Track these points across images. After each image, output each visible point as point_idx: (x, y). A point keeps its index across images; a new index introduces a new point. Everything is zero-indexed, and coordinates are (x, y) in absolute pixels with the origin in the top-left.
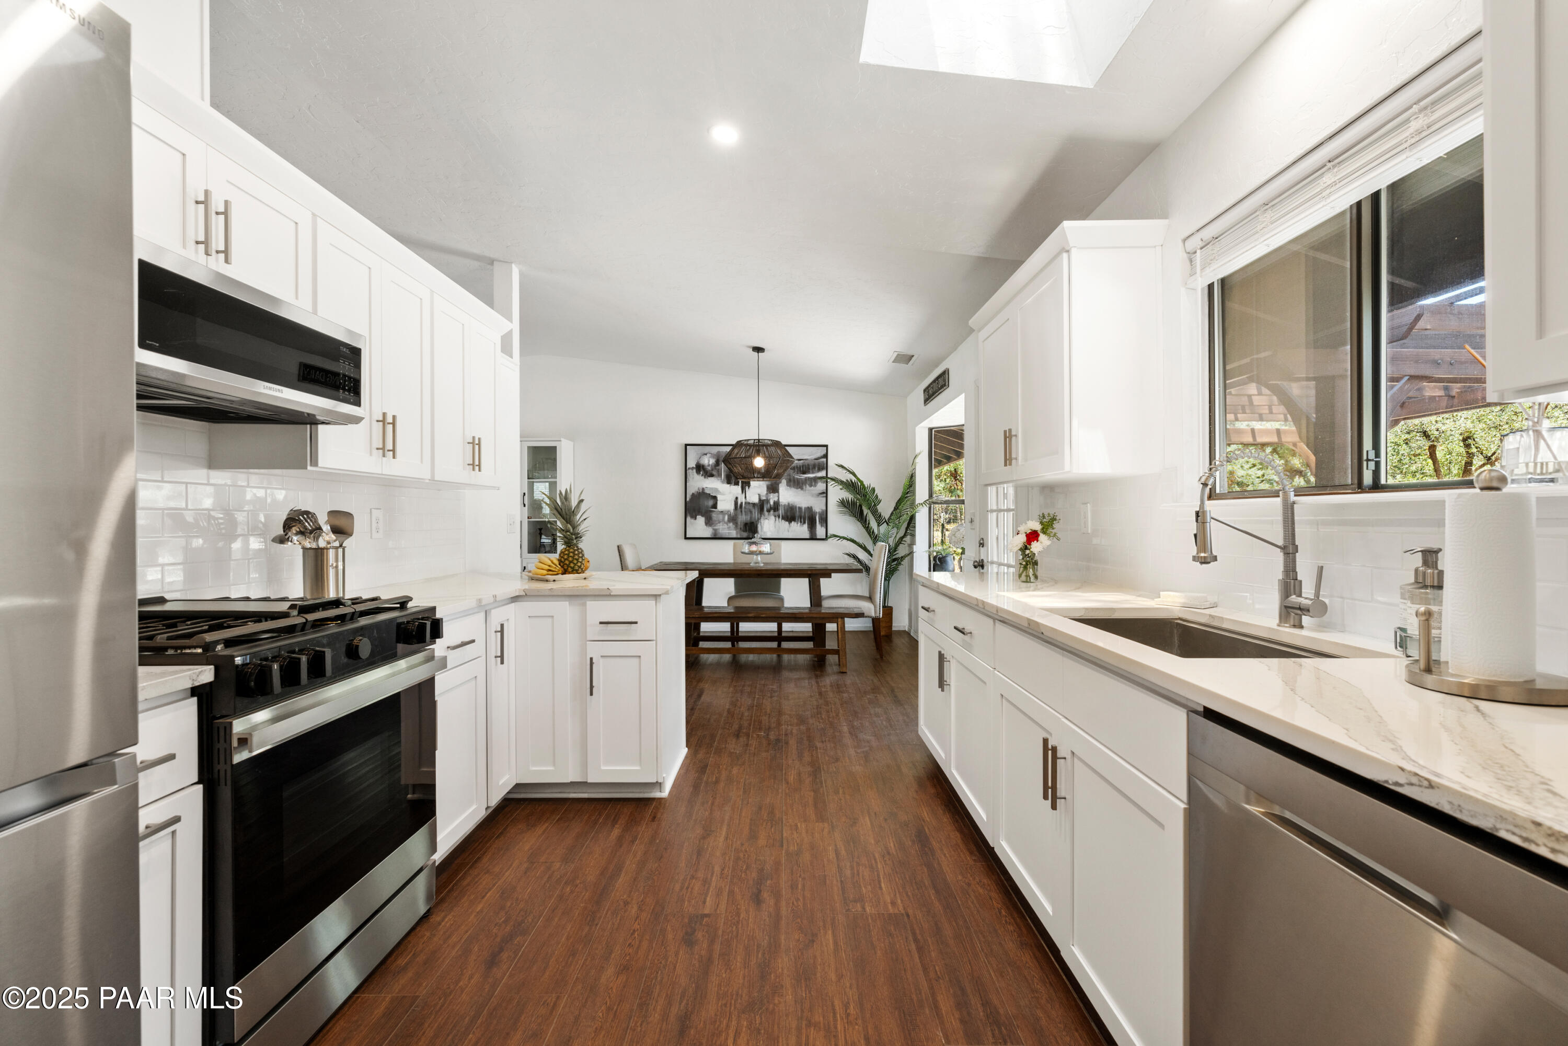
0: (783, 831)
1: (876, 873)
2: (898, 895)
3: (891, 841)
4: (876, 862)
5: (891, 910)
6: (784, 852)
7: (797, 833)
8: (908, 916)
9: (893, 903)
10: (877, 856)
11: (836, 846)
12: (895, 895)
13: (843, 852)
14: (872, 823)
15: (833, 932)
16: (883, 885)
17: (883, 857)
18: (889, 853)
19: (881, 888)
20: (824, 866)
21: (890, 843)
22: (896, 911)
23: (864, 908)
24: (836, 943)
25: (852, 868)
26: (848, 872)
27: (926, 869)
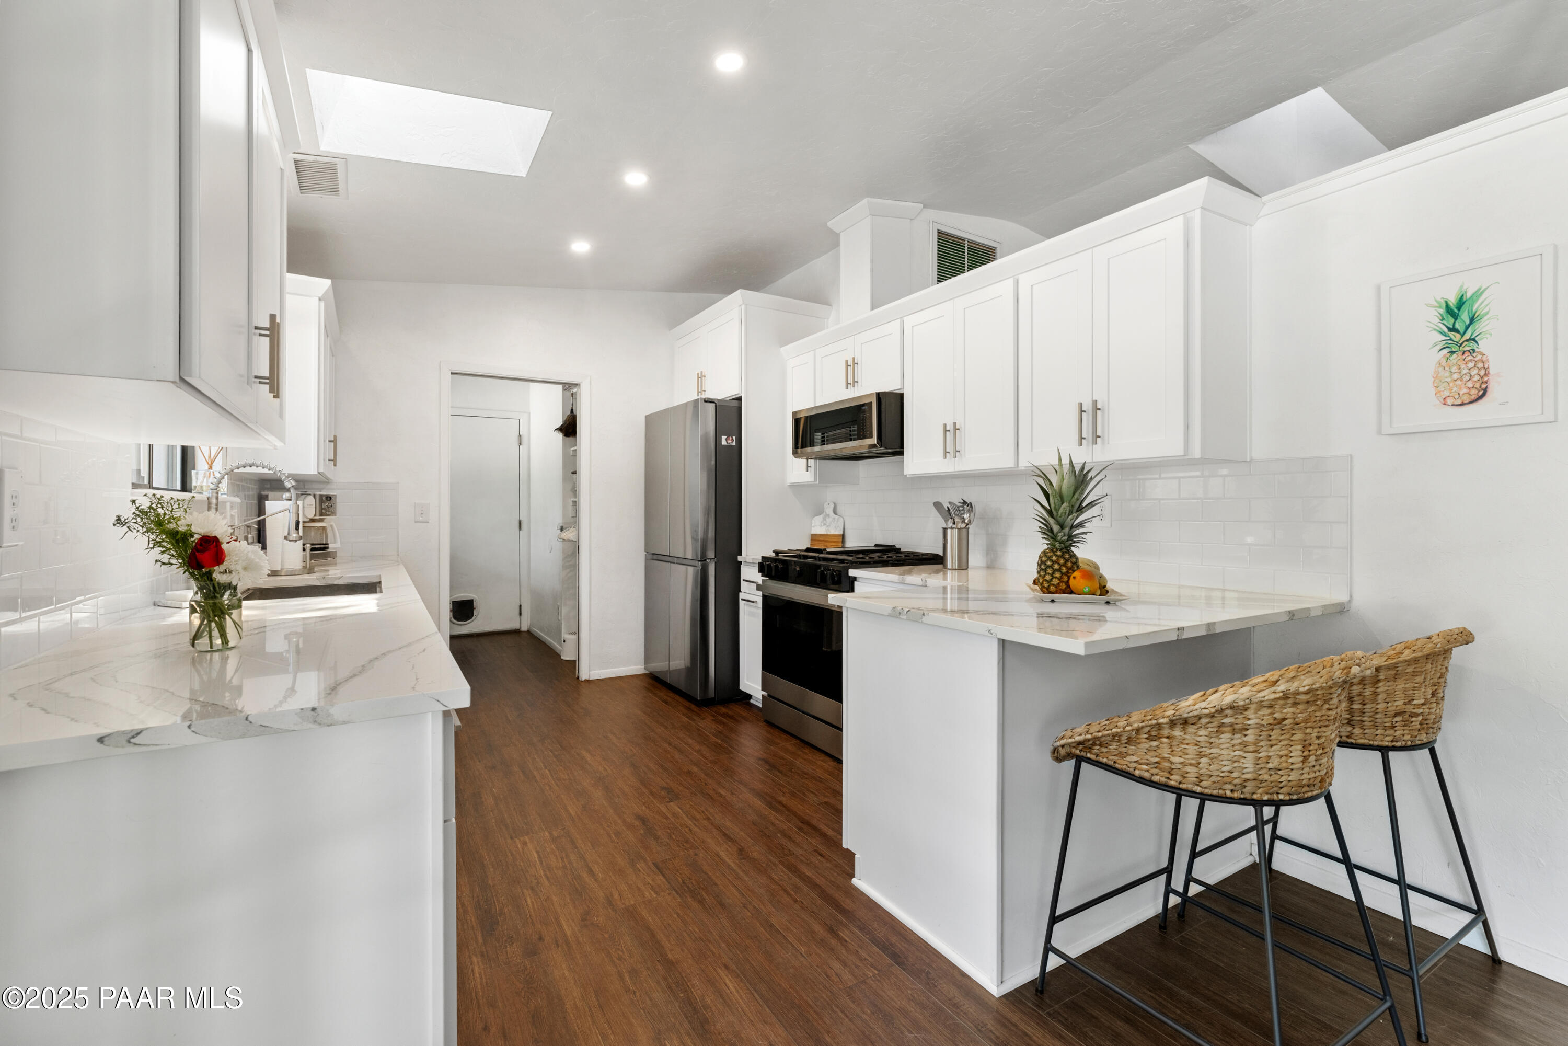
0: (667, 880)
1: (544, 863)
2: (521, 850)
3: (531, 906)
4: (545, 875)
5: (527, 839)
6: (648, 859)
7: (649, 884)
8: (512, 838)
9: (525, 843)
10: (546, 883)
11: (596, 880)
12: (523, 850)
13: (585, 875)
14: (560, 925)
15: (570, 814)
16: (536, 855)
17: (538, 883)
18: (532, 889)
19: (538, 853)
20: (599, 856)
21: (532, 902)
22: (522, 839)
23: (550, 833)
24: (567, 811)
25: (570, 862)
26: (573, 857)
27: (490, 882)
